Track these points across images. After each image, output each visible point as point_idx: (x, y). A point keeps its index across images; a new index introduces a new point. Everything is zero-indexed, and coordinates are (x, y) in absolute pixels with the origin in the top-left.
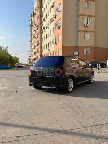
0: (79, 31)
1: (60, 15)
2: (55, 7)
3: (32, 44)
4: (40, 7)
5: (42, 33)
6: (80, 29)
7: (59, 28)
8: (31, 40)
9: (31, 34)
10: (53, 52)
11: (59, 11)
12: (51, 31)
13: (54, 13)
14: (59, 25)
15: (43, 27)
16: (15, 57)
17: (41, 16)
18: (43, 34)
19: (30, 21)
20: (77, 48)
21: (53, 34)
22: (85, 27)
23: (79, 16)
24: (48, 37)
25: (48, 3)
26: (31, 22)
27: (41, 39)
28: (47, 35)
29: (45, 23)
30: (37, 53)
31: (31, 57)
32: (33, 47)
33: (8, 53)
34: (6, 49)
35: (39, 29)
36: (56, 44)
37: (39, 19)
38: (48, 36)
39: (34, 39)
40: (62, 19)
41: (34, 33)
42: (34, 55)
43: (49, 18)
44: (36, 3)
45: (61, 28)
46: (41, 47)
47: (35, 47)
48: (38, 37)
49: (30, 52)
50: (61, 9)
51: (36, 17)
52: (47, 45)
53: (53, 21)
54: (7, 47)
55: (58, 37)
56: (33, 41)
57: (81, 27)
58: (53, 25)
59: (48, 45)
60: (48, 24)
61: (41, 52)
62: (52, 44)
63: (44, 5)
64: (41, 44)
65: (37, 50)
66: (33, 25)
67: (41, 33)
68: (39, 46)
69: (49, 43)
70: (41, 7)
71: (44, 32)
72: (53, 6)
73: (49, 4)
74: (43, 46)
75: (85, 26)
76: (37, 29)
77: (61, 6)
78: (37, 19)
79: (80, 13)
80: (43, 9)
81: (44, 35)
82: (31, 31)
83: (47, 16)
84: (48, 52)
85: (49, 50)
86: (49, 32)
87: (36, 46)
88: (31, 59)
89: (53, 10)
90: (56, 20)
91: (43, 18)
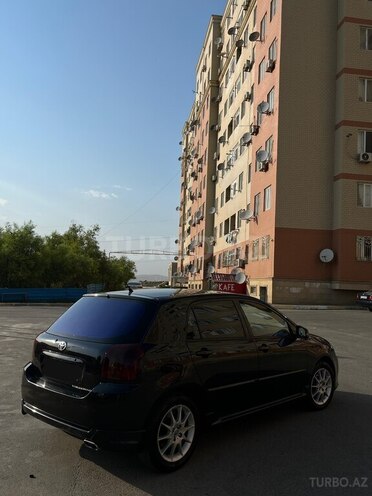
0: (336, 178)
1: (271, 126)
2: (257, 100)
3: (183, 218)
4: (213, 100)
5: (216, 181)
6: (340, 170)
7: (266, 168)
8: (184, 203)
9: (184, 185)
10: (247, 247)
11: (269, 113)
12: (241, 176)
13: (252, 121)
14: (266, 158)
15: (218, 163)
16: (123, 260)
17: (214, 128)
18: (217, 185)
19: (181, 143)
20: (329, 238)
21: (247, 187)
22: (362, 162)
23: (337, 127)
24: (232, 196)
25: (237, 87)
26: (184, 147)
27: (212, 202)
28: (229, 189)
29: (224, 151)
30: (197, 248)
31: (180, 259)
32: (187, 227)
33: (97, 248)
34: (91, 234)
35: (205, 168)
36: (256, 219)
37: (206, 138)
38: (232, 191)
39: (189, 203)
40: (275, 138)
41: (191, 183)
42: (188, 253)
43: (238, 133)
44: (201, 89)
45: (273, 168)
46: (210, 231)
47: (192, 228)
48: (200, 196)
49: (176, 242)
50: (274, 104)
51: (199, 132)
52: (227, 221)
53: (248, 143)
54: (97, 229)
55: (262, 195)
56: (187, 209)
57: (345, 165)
58: (248, 156)
59: (231, 224)
60: (233, 153)
61: (209, 248)
62: (243, 222)
63: (226, 94)
64: (211, 219)
65: (196, 238)
66: (189, 157)
67: (212, 183)
68: (203, 223)
69: (233, 217)
70: (215, 101)
71: (220, 179)
72: (249, 97)
73: (239, 89)
74: (217, 224)
75: (361, 159)
76: (201, 170)
77: (276, 95)
78: (200, 139)
79: (341, 117)
80: (221, 106)
81: (220, 189)
82: (184, 174)
83: (230, 126)
84: (231, 245)
85: (233, 240)
86: (237, 181)
87: (194, 225)
88: (179, 266)
89: (251, 110)
90: (259, 141)
91: (220, 134)
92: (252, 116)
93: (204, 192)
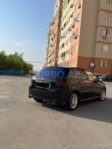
0: (96, 42)
1: (78, 25)
2: (74, 17)
3: (48, 53)
4: (59, 16)
5: (59, 41)
6: (98, 40)
7: (76, 38)
8: (48, 48)
9: (49, 42)
10: (68, 62)
11: (78, 21)
12: (67, 40)
14: (76, 35)
15: (60, 36)
16: (30, 64)
17: (59, 25)
18: (60, 43)
19: (48, 29)
20: (93, 60)
21: (69, 44)
22: (104, 38)
23: (98, 27)
24: (64, 46)
25: (67, 13)
26: (49, 30)
27: (58, 48)
28: (63, 44)
29: (62, 33)
30: (52, 62)
31: (46, 65)
32: (49, 55)
33: (22, 60)
34: (21, 55)
35: (56, 38)
36: (72, 53)
37: (57, 28)
38: (64, 45)
39: (50, 48)
40: (79, 29)
41: (51, 41)
42: (49, 63)
43: (67, 27)
44: (55, 12)
45: (78, 38)
46: (57, 56)
47: (51, 56)
49: (45, 60)
50: (80, 19)
51: (54, 26)
52: (62, 54)
53: (70, 30)
54: (23, 54)
55: (74, 46)
56: (49, 50)
57: (99, 39)
58: (70, 34)
59: (63, 55)
60: (65, 33)
61: (56, 61)
62: (68, 54)
63: (64, 15)
64: (57, 53)
65: (52, 59)
66: (50, 34)
67: (58, 42)
68: (55, 54)
69: (64, 53)
70: (60, 17)
71: (60, 41)
72: (72, 16)
73: (68, 13)
74: (59, 55)
75: (104, 37)
76: (55, 38)
77: (80, 16)
78: (55, 28)
79: (99, 24)
80: (62, 18)
81: (61, 44)
82: (49, 39)
83: (65, 25)
84: (63, 61)
85: (64, 60)
86: (66, 42)
87: (52, 55)
89: (72, 20)
90: (74, 30)
91: (61, 27)
92: (72, 22)
93: (55, 45)
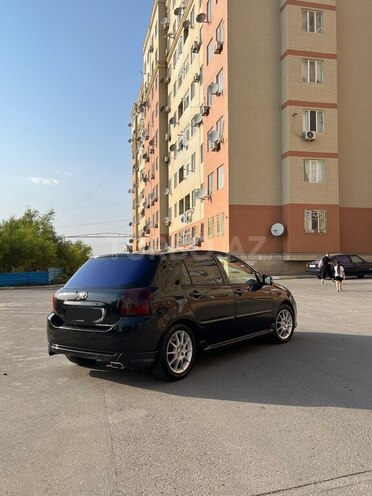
0: (284, 156)
1: (220, 107)
2: (206, 81)
3: (136, 200)
4: (162, 81)
5: (168, 162)
6: (287, 148)
7: (218, 148)
8: (136, 186)
9: (136, 167)
10: (202, 226)
11: (218, 94)
12: (193, 157)
13: (202, 101)
14: (217, 138)
15: (170, 144)
16: (79, 245)
17: (164, 110)
18: (170, 167)
19: (130, 125)
20: (279, 213)
21: (200, 167)
22: (307, 140)
23: (283, 107)
24: (185, 175)
25: (185, 69)
26: (133, 129)
27: (165, 183)
28: (181, 170)
29: (175, 132)
30: (152, 230)
31: (135, 241)
32: (140, 210)
33: (53, 233)
34: (47, 218)
35: (157, 150)
36: (210, 198)
37: (157, 120)
38: (185, 172)
39: (142, 185)
40: (226, 119)
41: (142, 165)
42: (143, 235)
43: (188, 114)
44: (148, 70)
45: (225, 148)
46: (165, 211)
47: (147, 210)
48: (153, 178)
49: (130, 224)
50: (223, 86)
51: (149, 114)
52: (181, 202)
53: (199, 124)
54: (52, 213)
55: (215, 175)
56: (140, 191)
58: (198, 139)
59: (185, 204)
60: (185, 134)
61: (165, 227)
62: (198, 201)
63: (174, 74)
64: (165, 200)
65: (151, 220)
66: (139, 139)
67: (165, 163)
68: (157, 204)
69: (188, 197)
70: (164, 83)
71: (172, 160)
72: (198, 79)
73: (187, 70)
74: (171, 204)
75: (307, 137)
76: (153, 151)
77: (224, 76)
78: (150, 120)
79: (287, 97)
80: (170, 87)
81: (173, 169)
82: (135, 156)
83: (181, 107)
84: (185, 224)
85: (189, 219)
86: (190, 162)
87: (149, 207)
88: (134, 248)
89: (200, 90)
90: (209, 122)
91: (170, 116)
92: (202, 94)
93: (157, 174)
